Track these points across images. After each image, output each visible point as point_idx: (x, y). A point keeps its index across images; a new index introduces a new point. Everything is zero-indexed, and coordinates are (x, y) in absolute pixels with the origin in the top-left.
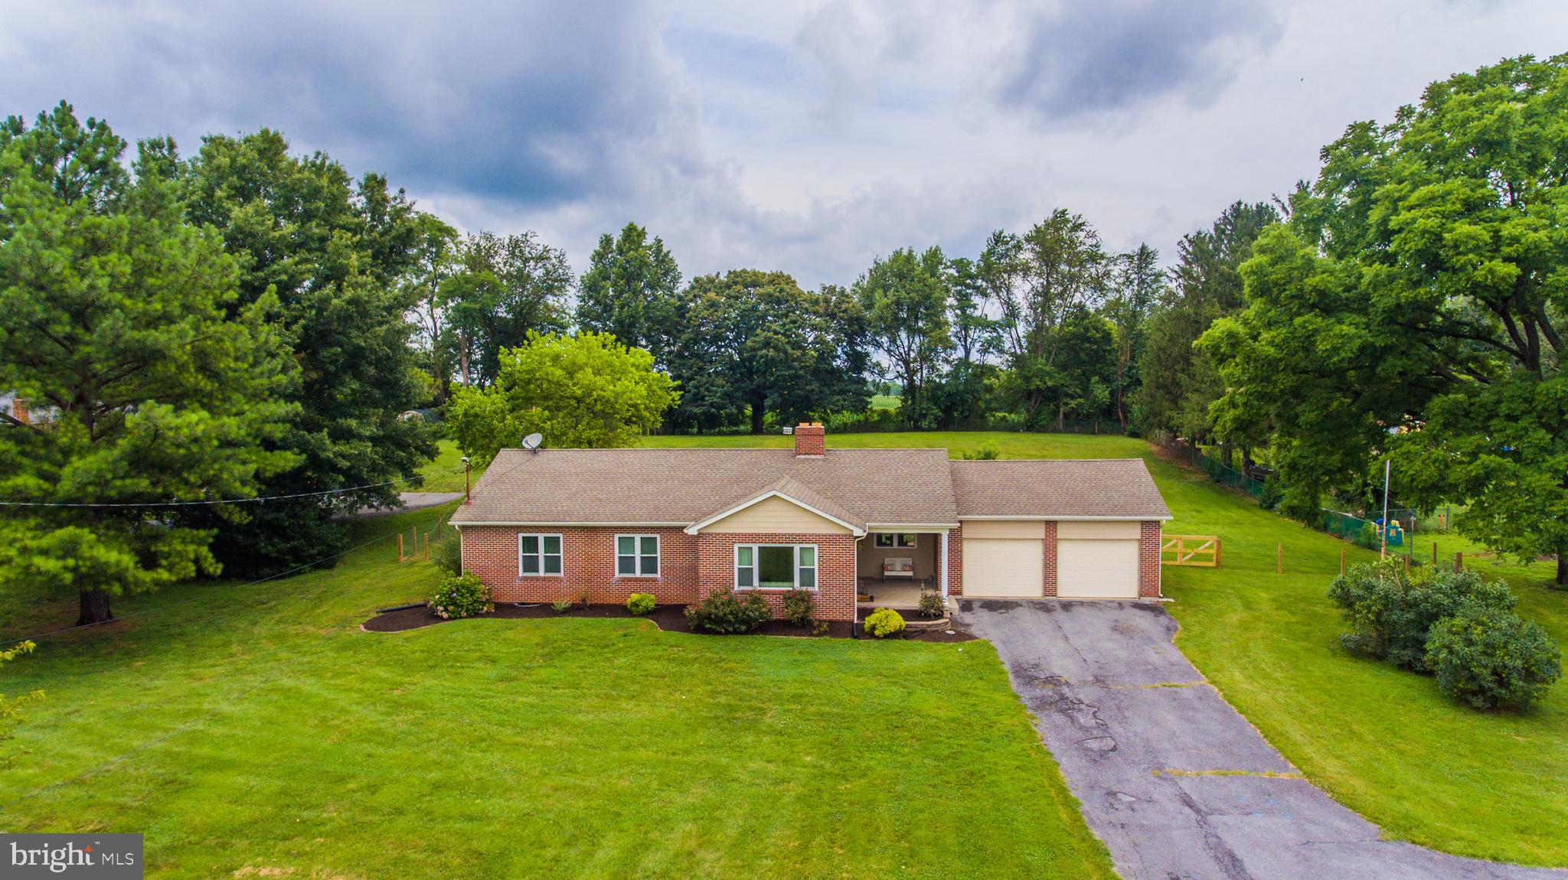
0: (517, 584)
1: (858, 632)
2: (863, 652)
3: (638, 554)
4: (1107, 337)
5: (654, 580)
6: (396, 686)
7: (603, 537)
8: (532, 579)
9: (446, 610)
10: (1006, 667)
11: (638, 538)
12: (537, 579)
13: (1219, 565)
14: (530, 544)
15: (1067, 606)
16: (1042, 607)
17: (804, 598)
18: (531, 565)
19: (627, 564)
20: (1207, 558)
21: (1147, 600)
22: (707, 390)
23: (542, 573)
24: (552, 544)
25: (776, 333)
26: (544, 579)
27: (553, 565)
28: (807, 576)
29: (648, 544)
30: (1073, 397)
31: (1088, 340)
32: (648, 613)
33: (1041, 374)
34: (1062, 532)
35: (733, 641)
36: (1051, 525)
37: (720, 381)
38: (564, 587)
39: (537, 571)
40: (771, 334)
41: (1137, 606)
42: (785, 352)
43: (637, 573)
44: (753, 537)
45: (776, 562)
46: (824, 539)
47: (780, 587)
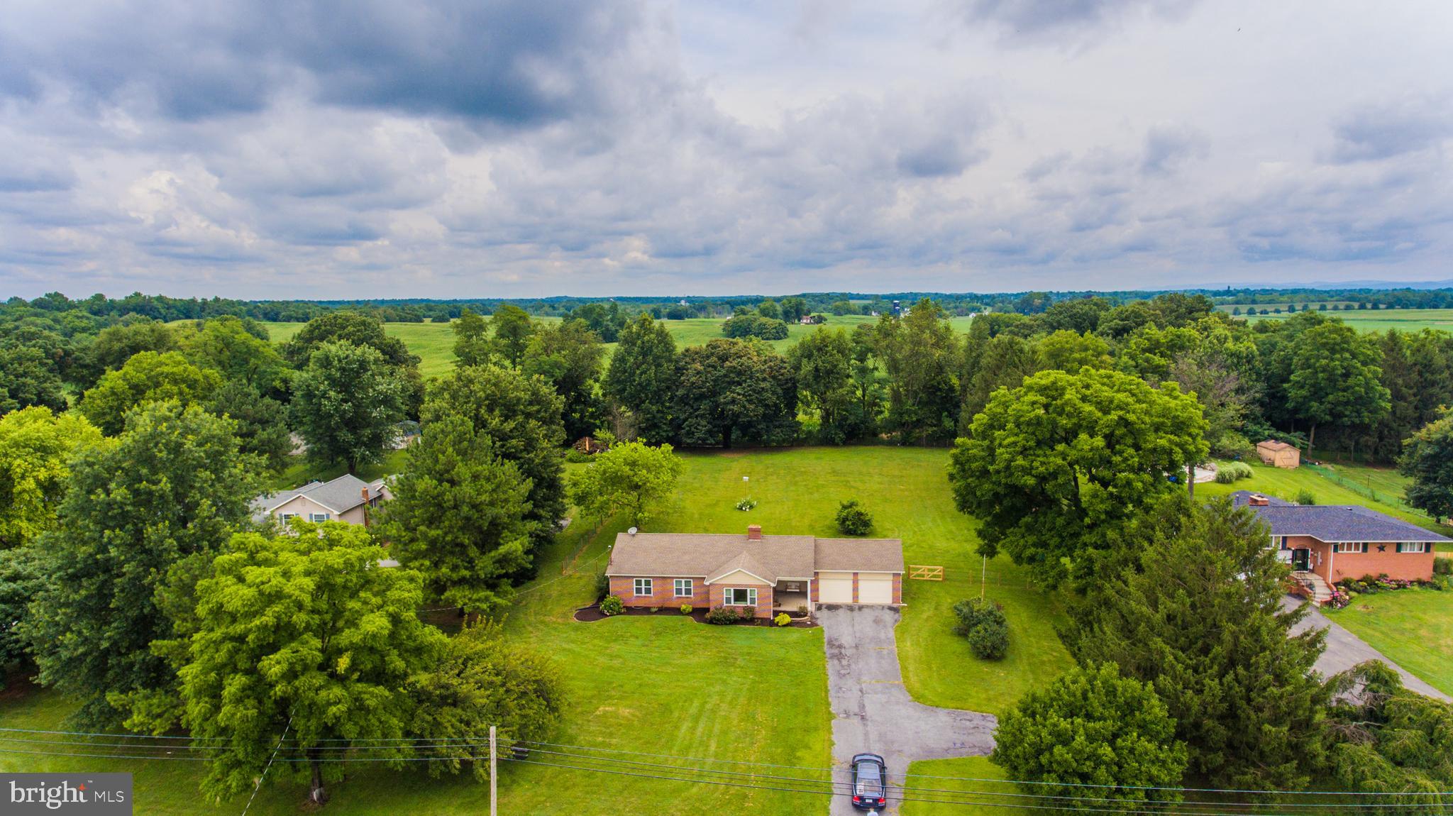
0: (634, 599)
1: (772, 624)
2: (772, 633)
3: (683, 587)
4: (952, 389)
5: (691, 598)
6: (606, 648)
7: (669, 581)
8: (638, 597)
9: (608, 612)
10: (825, 640)
11: (683, 581)
12: (641, 597)
13: (945, 579)
14: (639, 583)
15: (861, 608)
16: (851, 608)
17: (751, 610)
18: (639, 591)
19: (679, 591)
20: (939, 576)
21: (895, 605)
22: (696, 428)
23: (643, 594)
24: (648, 583)
25: (739, 394)
26: (645, 597)
27: (648, 591)
28: (753, 601)
29: (687, 583)
30: (930, 426)
31: (940, 390)
32: (689, 614)
33: (908, 412)
34: (860, 577)
35: (725, 628)
36: (855, 574)
37: (704, 422)
38: (653, 599)
39: (641, 593)
40: (735, 395)
41: (891, 608)
42: (745, 407)
43: (684, 595)
44: (734, 585)
45: (740, 595)
46: (759, 587)
47: (740, 604)
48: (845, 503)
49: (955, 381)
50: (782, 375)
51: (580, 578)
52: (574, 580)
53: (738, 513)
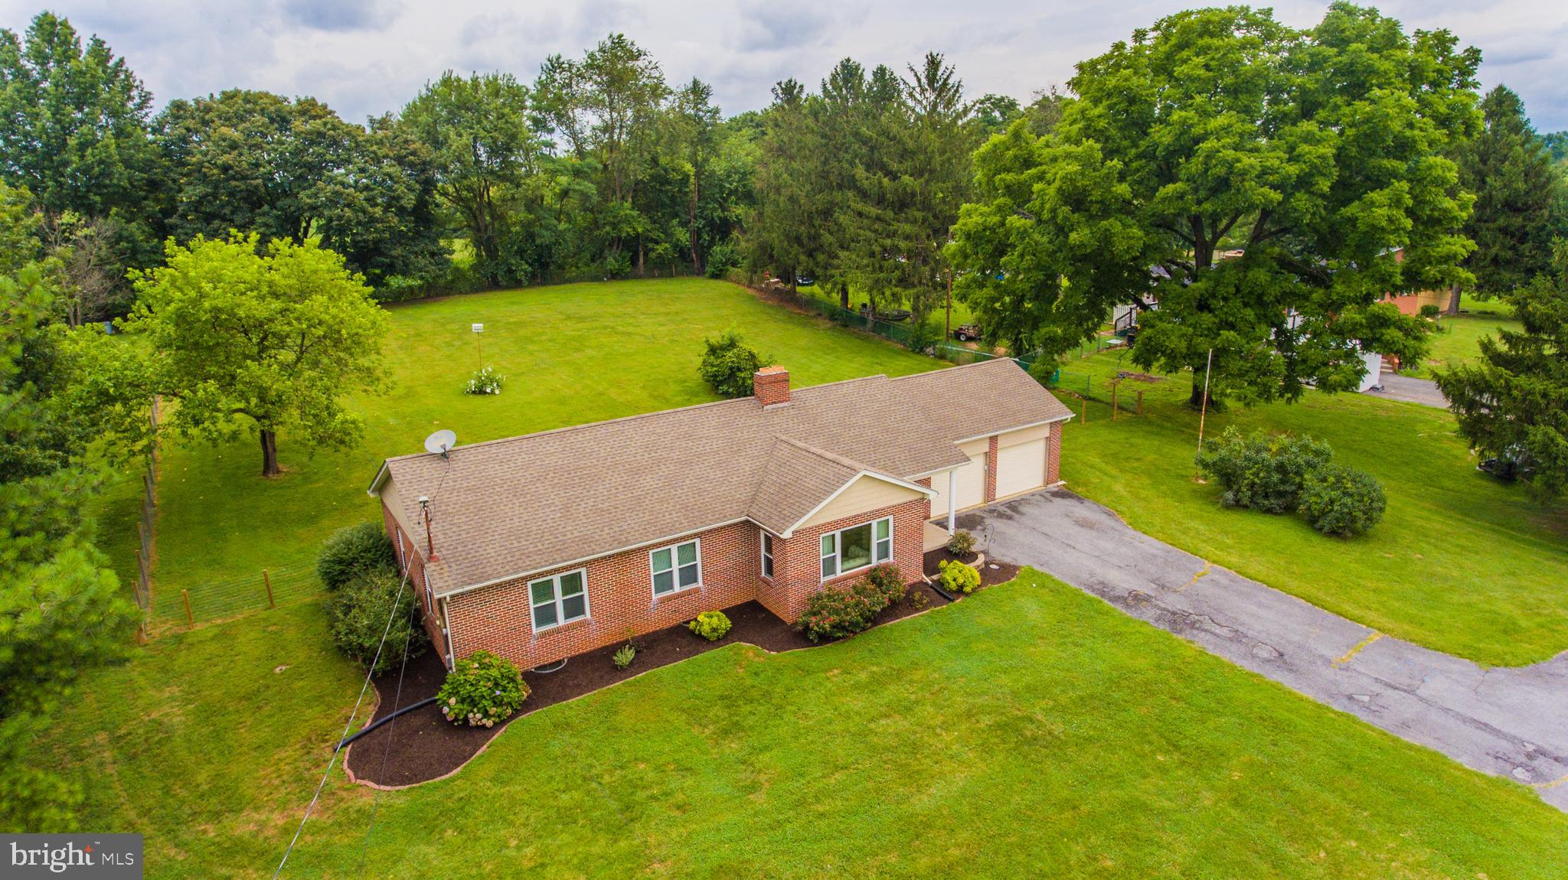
0: (533, 644)
1: (944, 593)
3: (676, 567)
4: (684, 180)
5: (697, 590)
7: (636, 559)
8: (550, 634)
9: (486, 714)
11: (674, 548)
12: (558, 631)
14: (543, 590)
15: (1010, 506)
16: (997, 514)
17: (887, 573)
18: (546, 615)
19: (664, 582)
21: (1052, 487)
23: (562, 621)
24: (572, 583)
26: (567, 628)
27: (574, 608)
28: (884, 551)
29: (687, 551)
34: (1001, 443)
35: (872, 639)
36: (993, 440)
38: (593, 631)
39: (554, 619)
41: (1054, 494)
43: (677, 589)
44: (836, 524)
45: (855, 540)
46: (895, 510)
47: (858, 567)
51: (225, 635)
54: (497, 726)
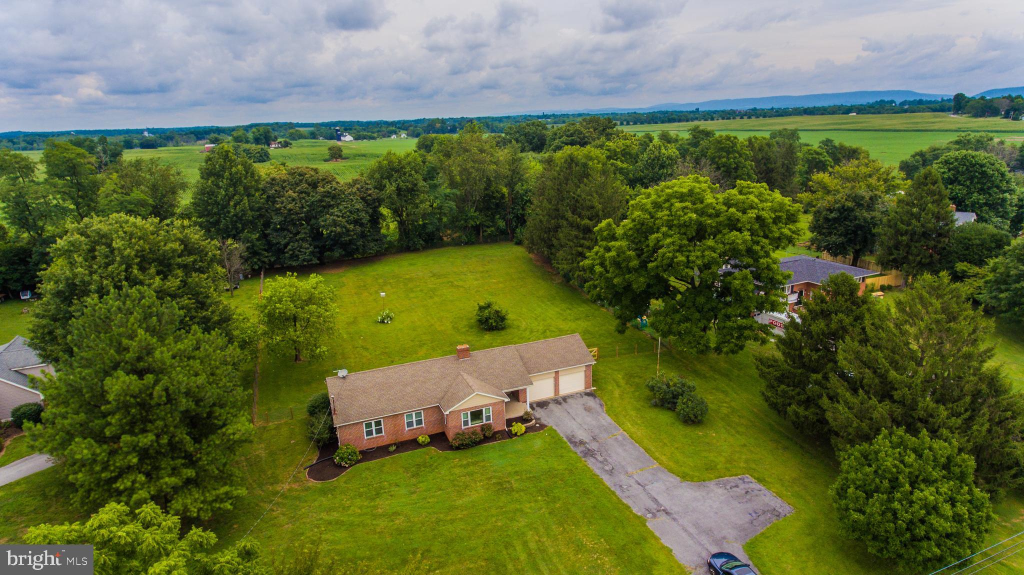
0: (367, 441)
1: (510, 435)
3: (414, 419)
4: (503, 196)
5: (422, 427)
7: (399, 417)
8: (371, 439)
9: (346, 463)
10: (565, 439)
11: (414, 414)
12: (373, 438)
13: (598, 358)
14: (369, 425)
15: (565, 399)
16: (557, 402)
17: (488, 427)
18: (369, 433)
19: (410, 424)
21: (588, 391)
23: (374, 435)
24: (378, 423)
25: (338, 216)
26: (376, 437)
27: (379, 431)
28: (488, 418)
29: (418, 415)
30: (488, 227)
31: (494, 198)
32: (428, 444)
33: (472, 218)
34: (560, 374)
35: (474, 451)
36: (557, 372)
37: (306, 245)
38: (385, 438)
39: (372, 434)
40: (335, 218)
41: (588, 394)
42: (345, 228)
43: (415, 426)
44: (468, 409)
45: (476, 415)
46: (493, 405)
47: (478, 424)
48: (482, 304)
49: (505, 190)
50: (370, 195)
51: (278, 428)
52: (273, 432)
53: (381, 326)
54: (349, 467)
